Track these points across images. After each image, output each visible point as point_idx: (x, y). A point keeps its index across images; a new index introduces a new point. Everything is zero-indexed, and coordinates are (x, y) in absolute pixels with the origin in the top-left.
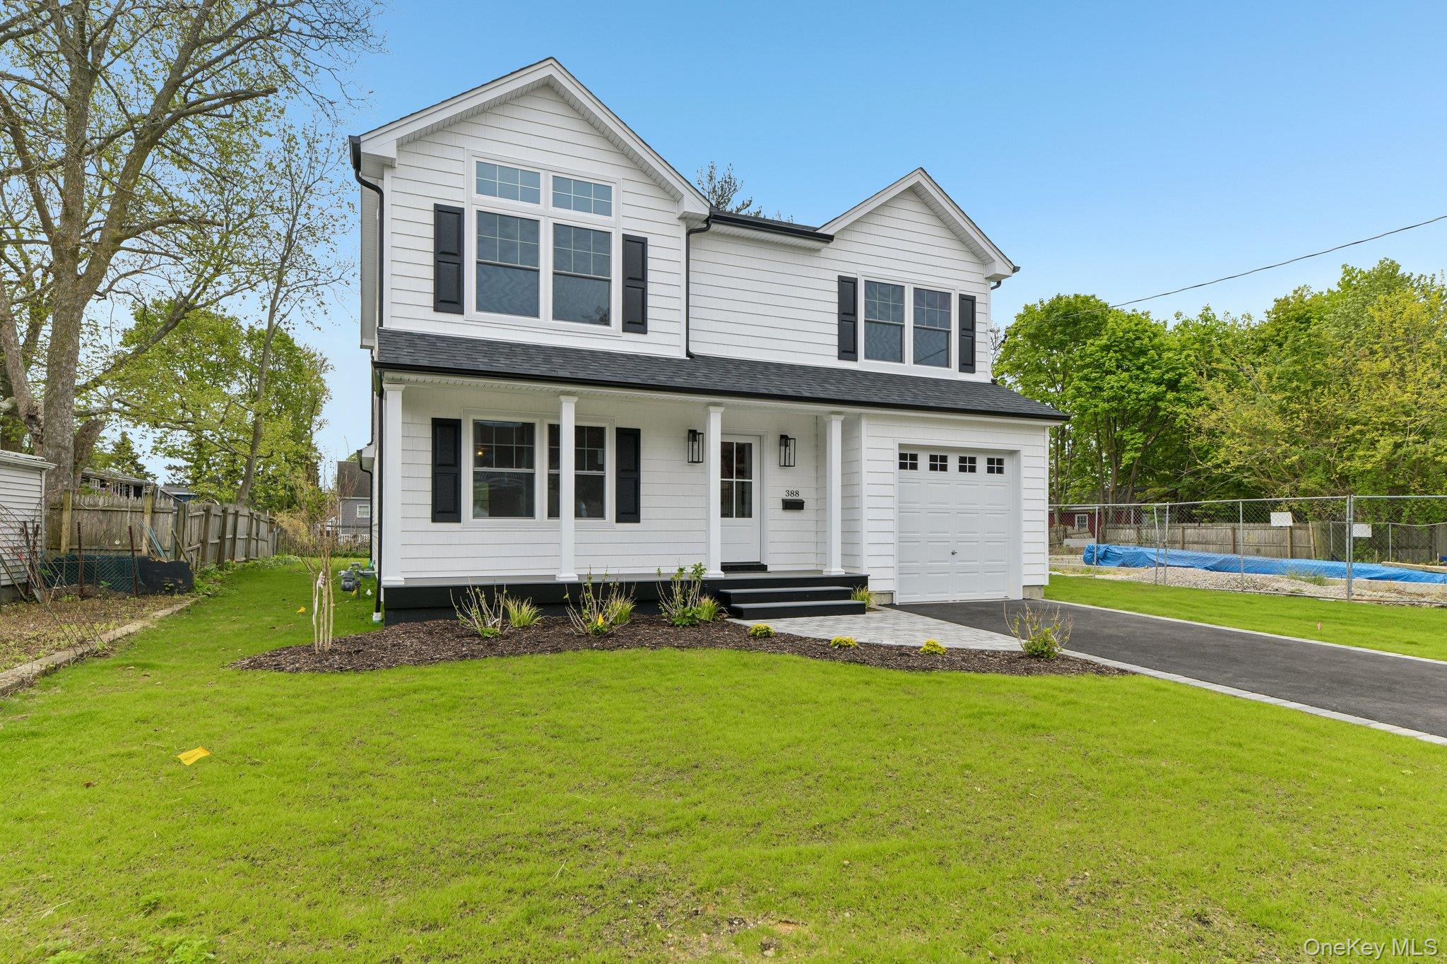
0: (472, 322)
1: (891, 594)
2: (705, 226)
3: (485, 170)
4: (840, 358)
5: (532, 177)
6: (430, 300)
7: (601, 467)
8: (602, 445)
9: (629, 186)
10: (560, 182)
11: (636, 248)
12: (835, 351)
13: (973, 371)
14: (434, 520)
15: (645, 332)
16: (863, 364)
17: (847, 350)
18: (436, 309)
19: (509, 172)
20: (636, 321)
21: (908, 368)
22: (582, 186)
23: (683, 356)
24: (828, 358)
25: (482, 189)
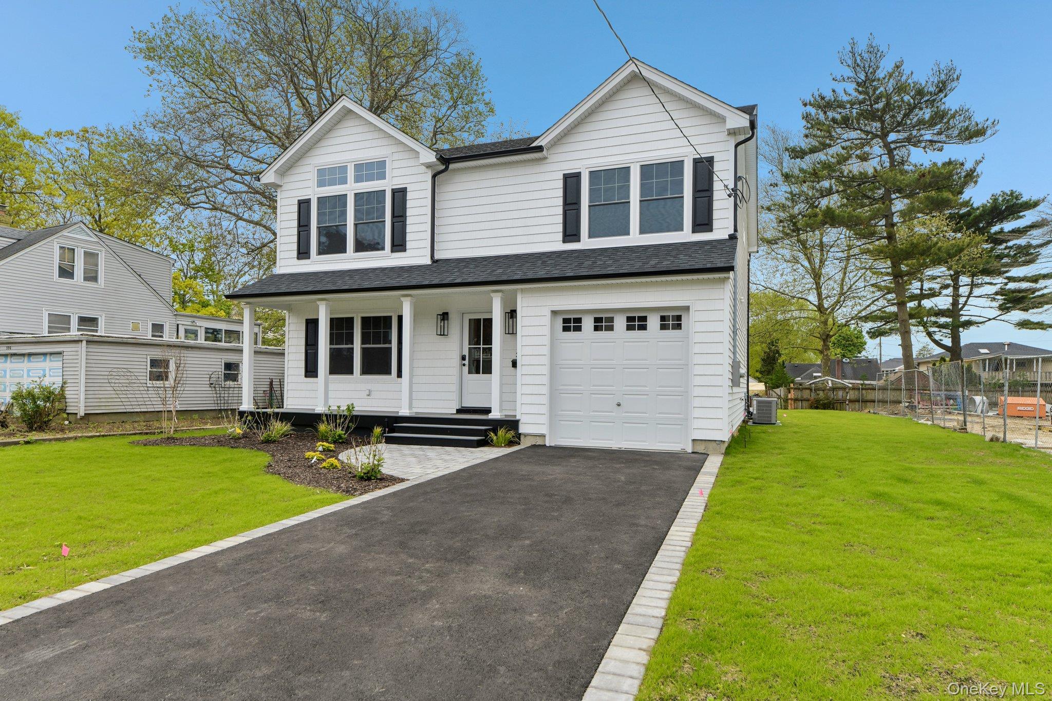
0: (315, 263)
1: (544, 436)
2: (443, 167)
3: (321, 172)
4: (564, 241)
5: (343, 169)
6: (295, 254)
7: (390, 342)
8: (391, 328)
9: (396, 156)
10: (358, 167)
11: (400, 195)
12: (560, 236)
13: (711, 230)
14: (306, 376)
15: (405, 250)
16: (586, 243)
17: (571, 232)
18: (298, 258)
19: (332, 170)
20: (399, 245)
21: (635, 238)
22: (370, 165)
23: (429, 262)
24: (556, 244)
25: (321, 184)
